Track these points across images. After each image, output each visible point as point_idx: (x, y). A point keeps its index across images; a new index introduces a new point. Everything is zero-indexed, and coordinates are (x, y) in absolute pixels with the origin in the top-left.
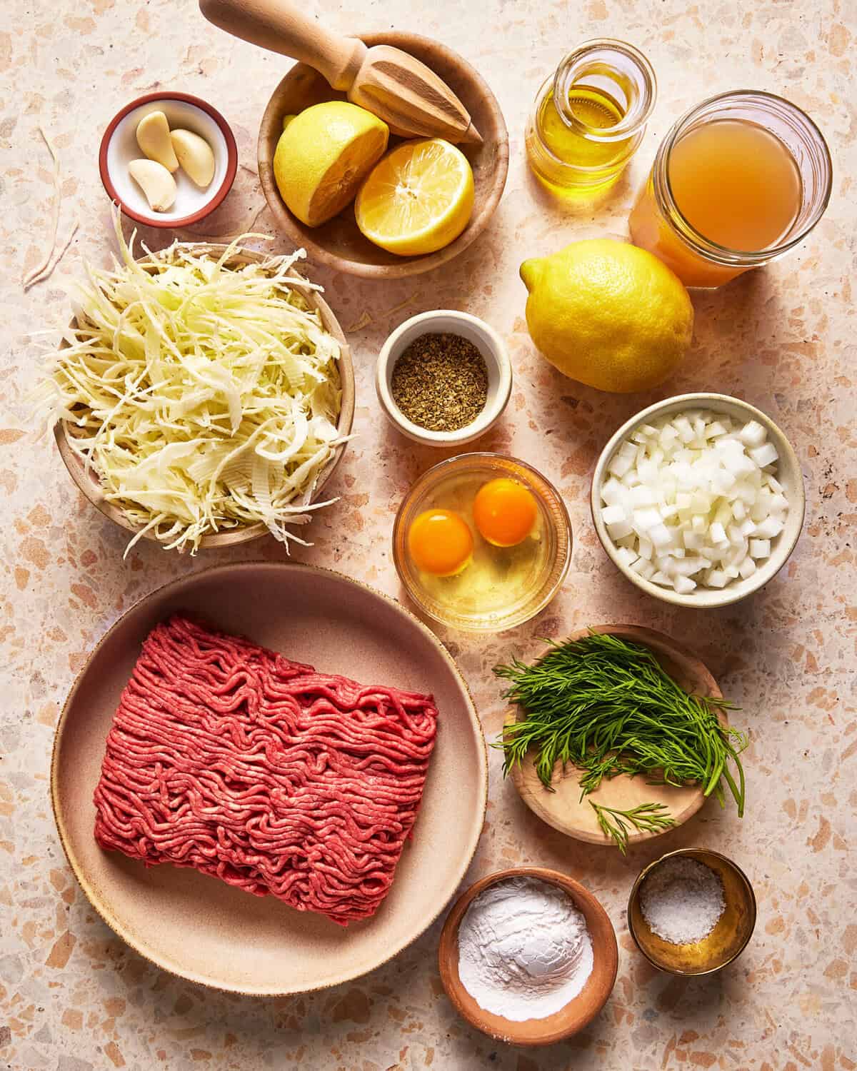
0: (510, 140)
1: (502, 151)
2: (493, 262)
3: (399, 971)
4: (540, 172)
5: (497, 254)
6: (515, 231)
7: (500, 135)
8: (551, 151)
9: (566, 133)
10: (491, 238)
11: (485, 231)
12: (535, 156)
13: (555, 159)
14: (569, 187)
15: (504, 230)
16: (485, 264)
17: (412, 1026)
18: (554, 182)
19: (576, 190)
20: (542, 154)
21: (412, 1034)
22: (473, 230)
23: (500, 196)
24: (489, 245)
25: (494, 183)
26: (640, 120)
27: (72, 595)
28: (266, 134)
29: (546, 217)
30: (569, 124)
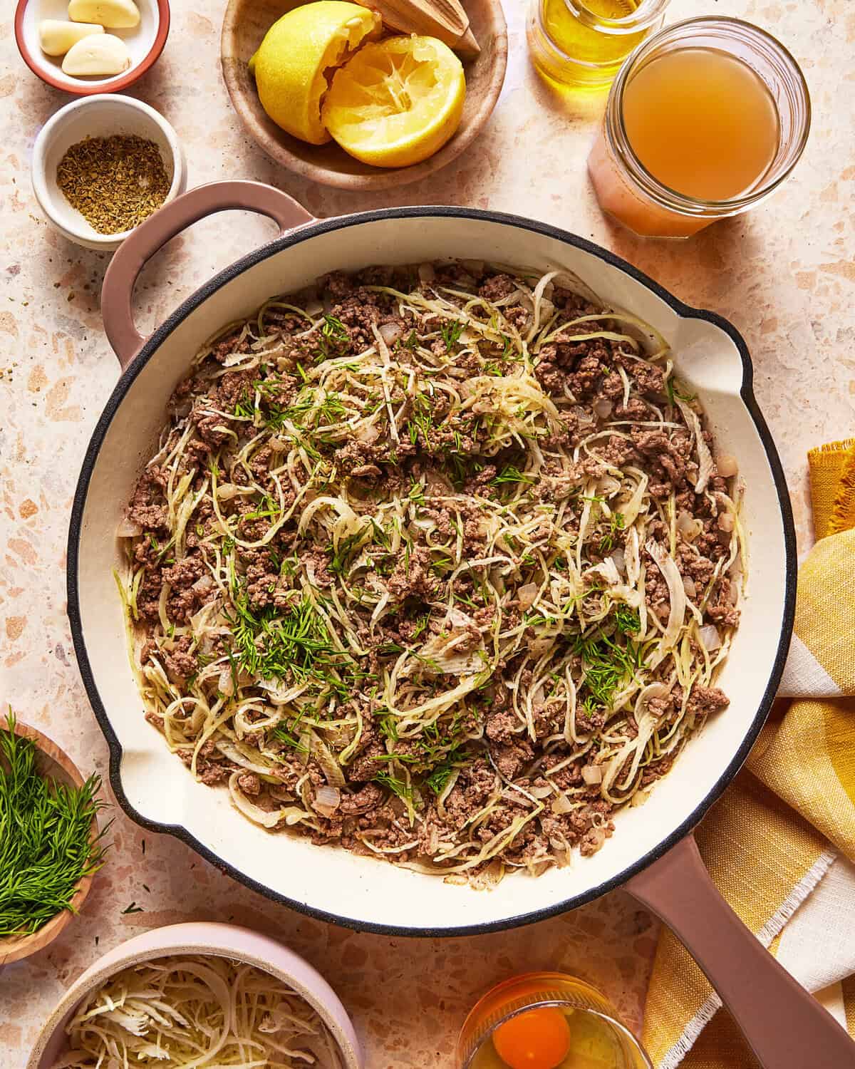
0: (509, 32)
1: (500, 44)
2: (490, 170)
3: (383, 980)
4: (543, 68)
5: (494, 161)
6: (515, 135)
7: (498, 27)
8: (556, 44)
9: (574, 24)
10: (487, 143)
11: (480, 135)
12: (537, 49)
13: (561, 54)
14: (578, 86)
15: (500, 134)
16: (481, 174)
17: (397, 1042)
18: (560, 81)
19: (586, 89)
20: (545, 49)
21: (397, 1052)
22: (467, 135)
23: (497, 96)
24: (486, 152)
25: (491, 82)
26: (657, 9)
27: (9, 551)
28: (230, 24)
29: (551, 120)
30: (576, 13)
